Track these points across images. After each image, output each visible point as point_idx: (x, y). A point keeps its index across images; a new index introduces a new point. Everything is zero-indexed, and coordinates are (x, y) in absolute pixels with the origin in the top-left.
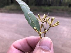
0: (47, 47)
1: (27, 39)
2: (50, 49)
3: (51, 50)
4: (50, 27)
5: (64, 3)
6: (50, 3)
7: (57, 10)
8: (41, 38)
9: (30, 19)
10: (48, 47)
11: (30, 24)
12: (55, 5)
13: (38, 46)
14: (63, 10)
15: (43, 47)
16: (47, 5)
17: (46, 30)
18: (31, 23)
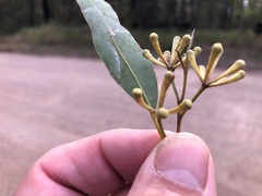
0: (188, 173)
1: (100, 141)
2: (204, 186)
3: (207, 189)
4: (205, 86)
5: (238, 17)
8: (163, 136)
9: (118, 58)
10: (193, 173)
11: (116, 79)
13: (148, 168)
14: (234, 45)
15: (170, 175)
17: (188, 101)
18: (123, 71)
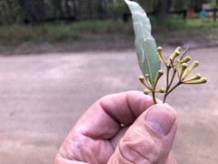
6: (72, 14)
7: (94, 31)
12: (85, 19)
14: (109, 31)
16: (62, 18)
